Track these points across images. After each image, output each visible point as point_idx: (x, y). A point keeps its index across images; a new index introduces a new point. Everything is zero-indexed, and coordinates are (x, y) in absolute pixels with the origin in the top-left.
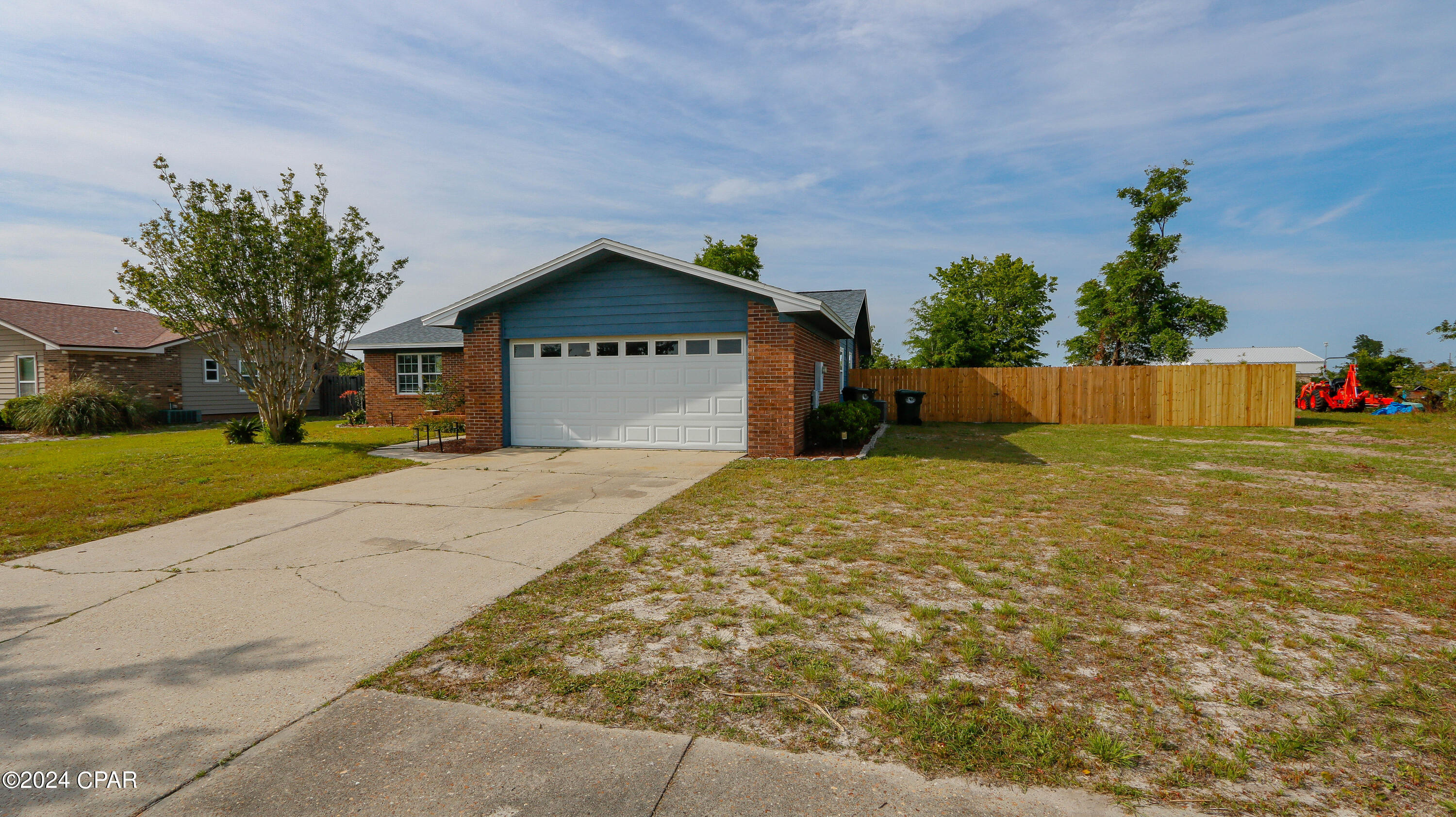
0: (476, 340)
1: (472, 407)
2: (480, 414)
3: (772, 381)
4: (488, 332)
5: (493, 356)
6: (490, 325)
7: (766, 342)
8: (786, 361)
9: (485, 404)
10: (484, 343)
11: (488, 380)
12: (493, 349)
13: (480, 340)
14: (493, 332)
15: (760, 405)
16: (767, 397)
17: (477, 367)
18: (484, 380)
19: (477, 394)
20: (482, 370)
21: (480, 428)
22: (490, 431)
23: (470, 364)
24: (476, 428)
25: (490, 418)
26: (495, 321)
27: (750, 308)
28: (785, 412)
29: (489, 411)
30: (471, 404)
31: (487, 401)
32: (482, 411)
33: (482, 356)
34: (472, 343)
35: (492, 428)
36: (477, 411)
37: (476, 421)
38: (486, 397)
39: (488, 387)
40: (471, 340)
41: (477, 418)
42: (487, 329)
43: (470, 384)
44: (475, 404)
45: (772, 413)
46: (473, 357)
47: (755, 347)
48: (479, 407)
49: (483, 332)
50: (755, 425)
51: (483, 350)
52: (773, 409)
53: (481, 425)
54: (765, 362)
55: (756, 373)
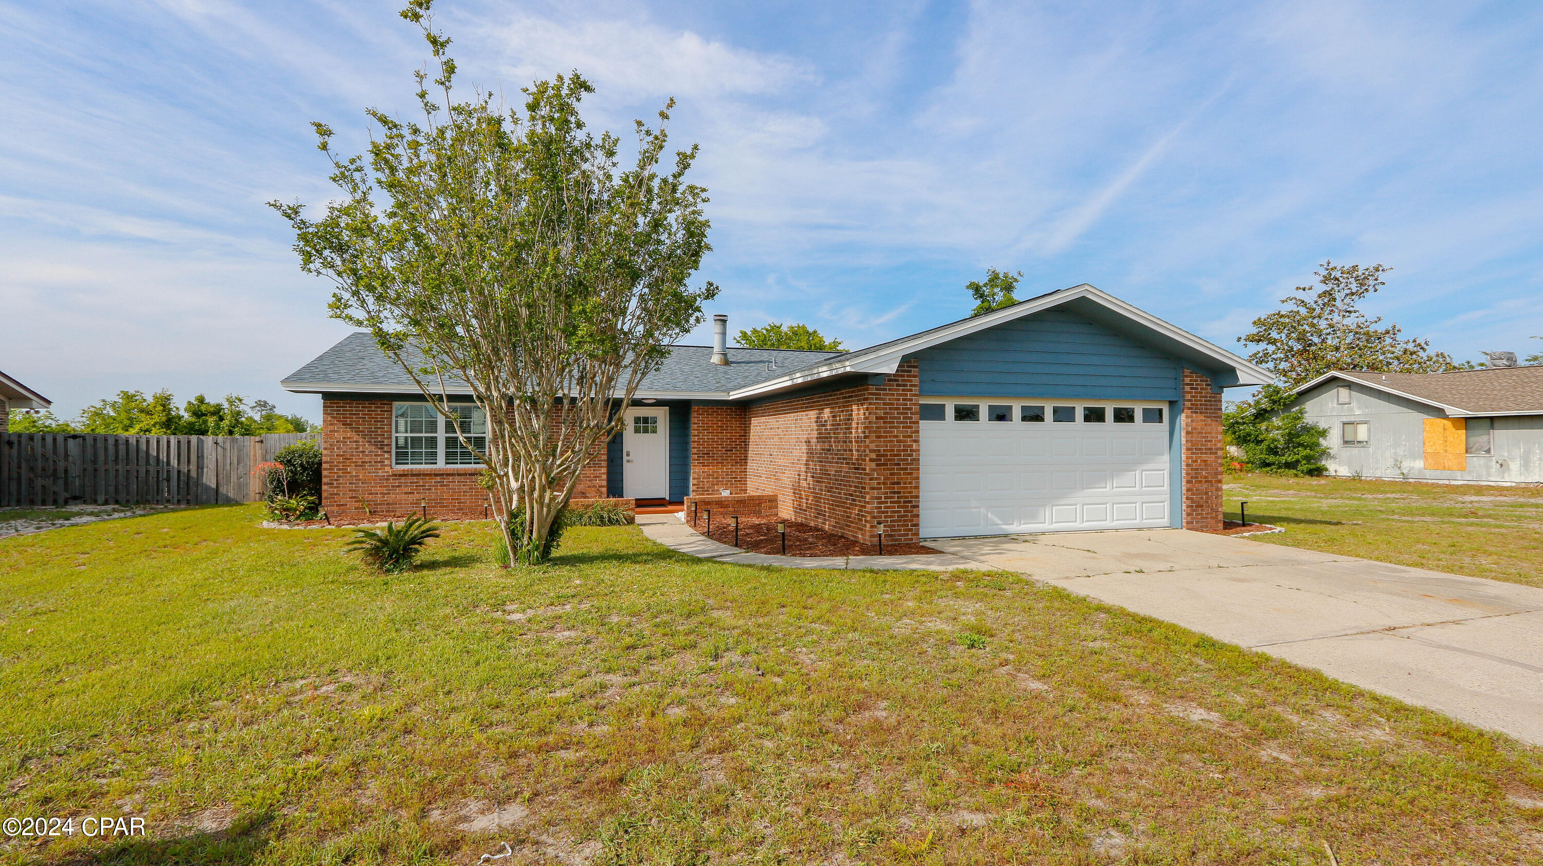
0: (887, 394)
1: (881, 488)
2: (891, 498)
3: (1205, 453)
4: (904, 385)
5: (911, 418)
6: (908, 376)
7: (1201, 413)
8: (1216, 433)
9: (899, 483)
10: (899, 400)
11: (903, 451)
12: (911, 409)
13: (893, 395)
14: (911, 386)
15: (1196, 477)
16: (1202, 469)
17: (888, 432)
18: (898, 451)
19: (888, 469)
20: (896, 436)
21: (891, 517)
22: (905, 521)
23: (877, 427)
24: (886, 517)
25: (905, 502)
26: (914, 371)
27: (1187, 376)
28: (1215, 485)
29: (904, 493)
30: (879, 484)
31: (902, 479)
32: (894, 493)
33: (895, 418)
34: (882, 399)
35: (907, 516)
36: (887, 493)
37: (885, 507)
38: (900, 474)
39: (904, 460)
40: (880, 394)
41: (887, 502)
42: (903, 381)
43: (877, 456)
44: (884, 483)
45: (1205, 486)
46: (881, 418)
47: (1192, 417)
48: (889, 488)
49: (897, 385)
50: (1192, 499)
51: (898, 409)
52: (1206, 482)
53: (892, 512)
54: (1200, 433)
55: (1192, 445)
